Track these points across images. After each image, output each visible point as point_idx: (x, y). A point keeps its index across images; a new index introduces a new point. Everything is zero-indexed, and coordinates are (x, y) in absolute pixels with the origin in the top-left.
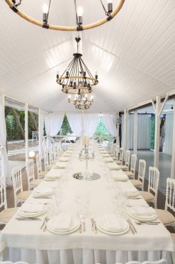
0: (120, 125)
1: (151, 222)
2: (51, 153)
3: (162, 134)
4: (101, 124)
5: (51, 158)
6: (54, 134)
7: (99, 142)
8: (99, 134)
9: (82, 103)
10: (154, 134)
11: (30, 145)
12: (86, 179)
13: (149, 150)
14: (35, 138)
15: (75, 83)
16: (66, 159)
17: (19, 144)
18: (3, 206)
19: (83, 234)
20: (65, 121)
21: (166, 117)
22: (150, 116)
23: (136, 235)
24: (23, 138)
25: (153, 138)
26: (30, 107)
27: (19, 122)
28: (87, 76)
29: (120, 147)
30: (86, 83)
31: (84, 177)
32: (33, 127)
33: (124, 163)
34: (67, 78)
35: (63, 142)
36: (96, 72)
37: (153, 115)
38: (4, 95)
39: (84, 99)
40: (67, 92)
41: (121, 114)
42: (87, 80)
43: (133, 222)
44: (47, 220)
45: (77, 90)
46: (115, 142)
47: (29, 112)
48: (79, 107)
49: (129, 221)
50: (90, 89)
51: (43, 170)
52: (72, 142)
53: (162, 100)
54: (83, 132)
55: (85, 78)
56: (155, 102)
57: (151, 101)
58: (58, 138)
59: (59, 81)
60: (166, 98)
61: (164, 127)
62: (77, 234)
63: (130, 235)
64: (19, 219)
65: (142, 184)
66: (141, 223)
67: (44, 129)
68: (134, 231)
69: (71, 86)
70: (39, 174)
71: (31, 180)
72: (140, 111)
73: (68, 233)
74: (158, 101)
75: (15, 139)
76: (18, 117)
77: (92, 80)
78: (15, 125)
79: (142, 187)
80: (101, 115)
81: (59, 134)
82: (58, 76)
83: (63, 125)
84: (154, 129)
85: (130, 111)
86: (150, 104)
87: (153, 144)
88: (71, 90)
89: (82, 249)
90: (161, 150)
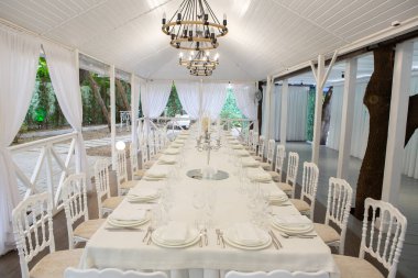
0: (260, 102)
1: (303, 236)
2: (151, 144)
3: (325, 117)
4: (229, 102)
5: (152, 151)
6: (155, 114)
7: (225, 128)
8: (227, 116)
9: (200, 66)
10: (313, 117)
11: (118, 133)
12: (208, 178)
13: (305, 141)
14: (125, 122)
15: (191, 32)
16: (176, 150)
17: (100, 131)
18: (83, 216)
19: (205, 248)
20: (173, 96)
21: (334, 90)
22: (308, 88)
23: (281, 251)
24: (106, 121)
25: (312, 124)
26: (118, 71)
27: (99, 96)
28: (210, 20)
29: (260, 134)
30: (208, 32)
31: (205, 176)
32: (122, 105)
33: (265, 160)
34: (179, 23)
35: (169, 128)
36: (225, 16)
37: (312, 87)
38: (77, 51)
39: (204, 59)
40: (178, 47)
41: (262, 84)
42: (210, 27)
43: (277, 234)
44: (151, 230)
45: (194, 43)
46: (252, 127)
47: (116, 79)
48: (195, 72)
49: (271, 233)
50: (215, 41)
51: (140, 168)
52: (184, 127)
53: (327, 62)
54: (201, 112)
55: (207, 24)
56: (316, 66)
57: (310, 63)
58: (162, 121)
59: (166, 28)
60: (334, 58)
61: (329, 106)
62: (196, 249)
63: (273, 251)
64: (110, 229)
65: (293, 188)
66: (288, 236)
67: (140, 107)
68: (278, 246)
69: (186, 37)
70: (133, 173)
71: (122, 181)
72: (292, 80)
73: (182, 246)
74: (321, 62)
75: (93, 123)
76: (98, 89)
77: (219, 26)
78: (93, 101)
79: (293, 193)
80: (230, 86)
81: (162, 115)
82: (164, 21)
83: (169, 102)
84: (313, 109)
85: (276, 79)
86: (308, 69)
87: (310, 133)
88: (184, 43)
89: (202, 270)
90: (323, 142)
